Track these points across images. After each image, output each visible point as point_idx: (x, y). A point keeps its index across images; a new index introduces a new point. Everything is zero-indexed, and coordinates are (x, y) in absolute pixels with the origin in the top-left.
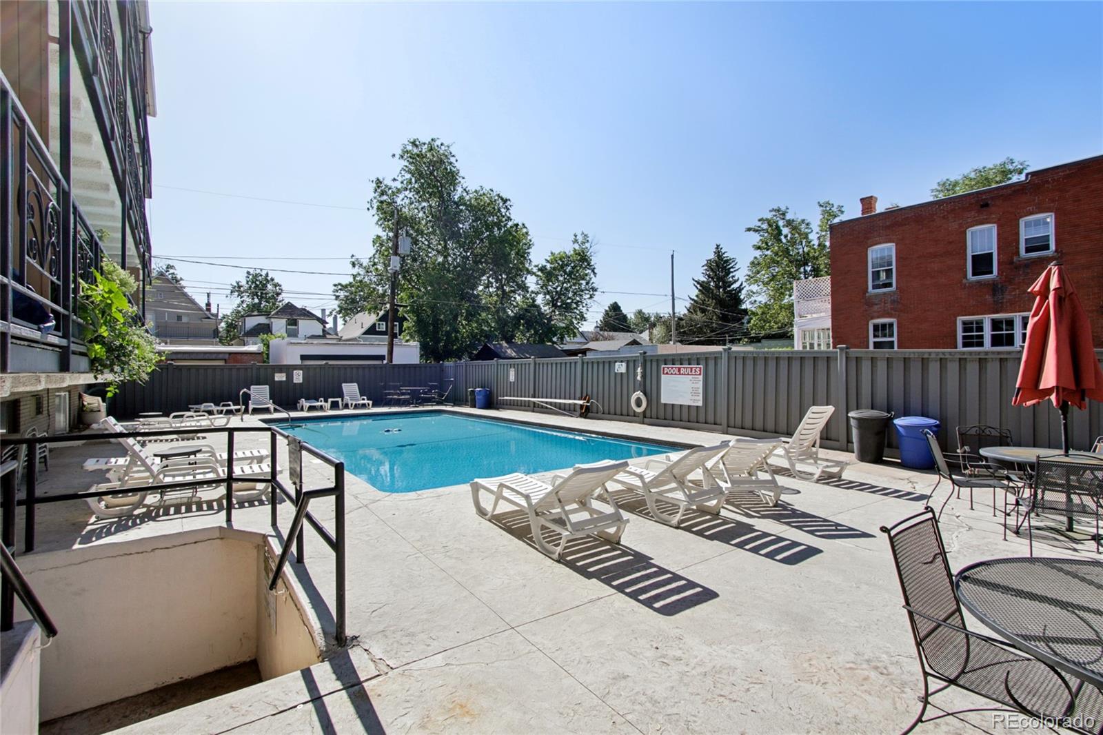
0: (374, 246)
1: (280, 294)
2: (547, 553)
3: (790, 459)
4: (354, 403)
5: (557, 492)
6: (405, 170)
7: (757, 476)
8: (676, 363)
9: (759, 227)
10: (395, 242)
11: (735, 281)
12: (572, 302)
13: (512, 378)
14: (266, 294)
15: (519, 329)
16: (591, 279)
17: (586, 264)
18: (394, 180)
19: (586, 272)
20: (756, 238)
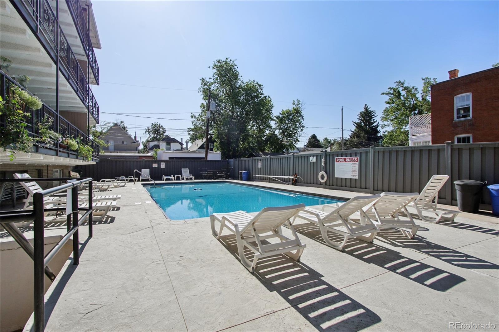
0: (201, 108)
1: (165, 132)
2: (246, 266)
3: (418, 208)
4: (186, 177)
5: (254, 223)
6: (215, 74)
7: (398, 218)
8: (343, 156)
9: (389, 92)
10: (208, 105)
11: (375, 122)
12: (292, 133)
13: (259, 166)
14: (160, 132)
15: (267, 146)
16: (301, 122)
17: (299, 114)
18: (210, 78)
19: (299, 119)
20: (387, 98)
